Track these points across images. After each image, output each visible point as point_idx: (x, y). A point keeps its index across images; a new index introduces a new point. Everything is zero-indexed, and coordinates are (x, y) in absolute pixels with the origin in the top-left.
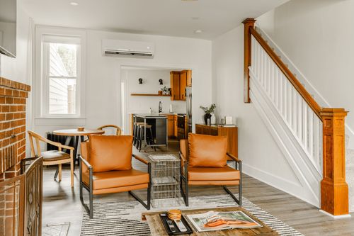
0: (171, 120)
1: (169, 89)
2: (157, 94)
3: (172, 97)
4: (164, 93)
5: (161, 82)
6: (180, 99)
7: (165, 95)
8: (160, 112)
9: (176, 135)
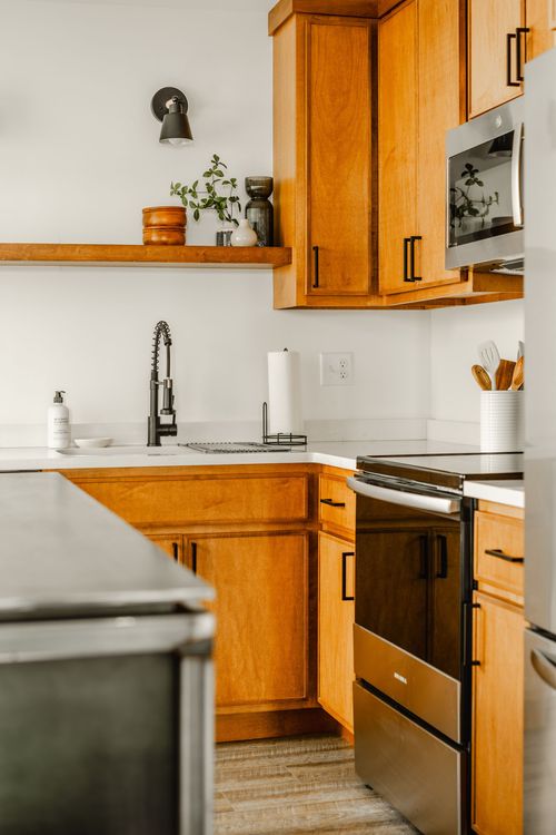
0: (280, 529)
1: (263, 194)
2: (135, 236)
3: (293, 276)
4: (202, 232)
5: (173, 113)
6: (373, 294)
7: (221, 254)
8: (160, 431)
9: (338, 694)
